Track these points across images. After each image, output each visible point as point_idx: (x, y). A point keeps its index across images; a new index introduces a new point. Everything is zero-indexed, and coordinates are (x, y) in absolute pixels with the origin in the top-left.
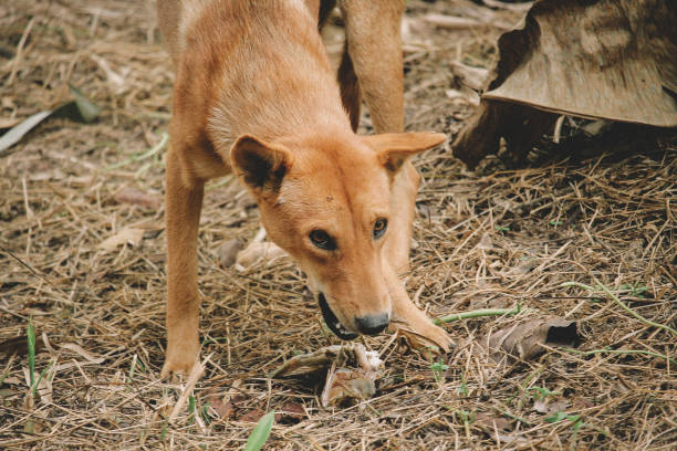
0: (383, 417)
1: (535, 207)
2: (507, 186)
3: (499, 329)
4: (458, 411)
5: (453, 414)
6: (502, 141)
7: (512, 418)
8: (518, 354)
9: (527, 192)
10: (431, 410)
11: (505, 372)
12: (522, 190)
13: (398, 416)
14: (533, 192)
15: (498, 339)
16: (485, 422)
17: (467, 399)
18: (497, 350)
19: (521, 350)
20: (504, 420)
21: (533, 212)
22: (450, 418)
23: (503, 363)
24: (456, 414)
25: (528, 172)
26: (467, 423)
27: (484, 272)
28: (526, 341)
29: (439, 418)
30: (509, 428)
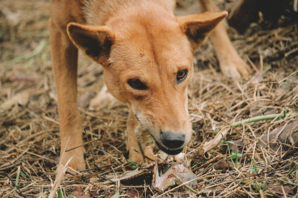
0: (199, 193)
1: (287, 51)
2: (266, 41)
3: (274, 128)
4: (253, 184)
5: (250, 186)
6: (261, 14)
7: (293, 186)
8: (291, 144)
9: (281, 43)
10: (233, 185)
11: (282, 156)
12: (278, 42)
13: (210, 191)
14: (284, 42)
15: (275, 135)
16: (274, 189)
17: (258, 175)
18: (275, 142)
19: (292, 141)
20: (287, 187)
21: (286, 55)
22: (248, 189)
23: (280, 150)
24: (252, 186)
25: (280, 30)
26: (261, 191)
27: (258, 94)
28: (295, 134)
29: (241, 189)
30: (292, 193)
